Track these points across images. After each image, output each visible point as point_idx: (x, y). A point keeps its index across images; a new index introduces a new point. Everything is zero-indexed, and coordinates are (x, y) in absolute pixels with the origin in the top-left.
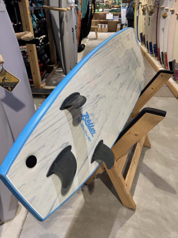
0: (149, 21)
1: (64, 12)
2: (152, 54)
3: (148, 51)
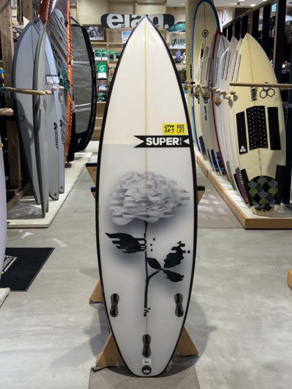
0: (206, 113)
1: (41, 96)
2: (218, 171)
3: (212, 167)
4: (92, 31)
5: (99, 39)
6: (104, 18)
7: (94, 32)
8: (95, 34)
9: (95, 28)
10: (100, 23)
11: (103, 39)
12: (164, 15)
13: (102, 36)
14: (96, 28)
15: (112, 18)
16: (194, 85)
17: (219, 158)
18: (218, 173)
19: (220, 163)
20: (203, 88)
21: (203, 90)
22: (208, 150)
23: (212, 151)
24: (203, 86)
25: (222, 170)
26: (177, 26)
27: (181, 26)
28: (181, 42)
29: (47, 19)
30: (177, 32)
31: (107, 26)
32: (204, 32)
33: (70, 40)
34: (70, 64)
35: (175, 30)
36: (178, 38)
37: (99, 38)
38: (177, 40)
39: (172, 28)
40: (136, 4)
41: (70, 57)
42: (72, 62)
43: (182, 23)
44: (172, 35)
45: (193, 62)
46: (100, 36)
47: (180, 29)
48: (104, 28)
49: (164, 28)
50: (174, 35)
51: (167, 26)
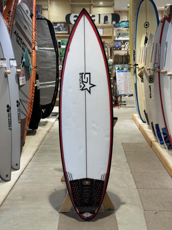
0: (150, 91)
2: (162, 144)
3: (157, 139)
4: (60, 26)
5: (64, 33)
6: (68, 17)
7: (61, 27)
8: (61, 29)
9: (61, 24)
10: (65, 21)
11: (67, 33)
12: (112, 14)
13: (66, 30)
14: (63, 25)
15: (74, 16)
16: (137, 66)
17: (164, 134)
18: (163, 146)
19: (165, 138)
20: (148, 69)
21: (148, 72)
22: (152, 123)
23: (157, 126)
24: (148, 68)
25: (167, 145)
26: (121, 24)
27: (124, 23)
28: (124, 35)
29: (12, 10)
30: (121, 28)
31: (70, 22)
32: (146, 24)
33: (35, 29)
34: (34, 50)
35: (119, 26)
36: (121, 32)
37: (64, 31)
38: (121, 34)
39: (118, 25)
40: (92, 6)
41: (34, 44)
42: (36, 47)
43: (125, 21)
44: (117, 30)
45: (136, 49)
46: (65, 30)
47: (123, 26)
48: (68, 24)
49: (112, 24)
50: (119, 30)
51: (114, 23)
